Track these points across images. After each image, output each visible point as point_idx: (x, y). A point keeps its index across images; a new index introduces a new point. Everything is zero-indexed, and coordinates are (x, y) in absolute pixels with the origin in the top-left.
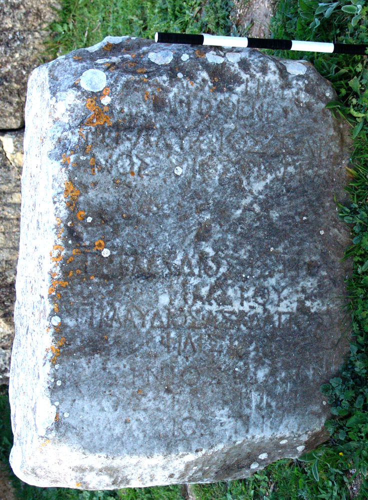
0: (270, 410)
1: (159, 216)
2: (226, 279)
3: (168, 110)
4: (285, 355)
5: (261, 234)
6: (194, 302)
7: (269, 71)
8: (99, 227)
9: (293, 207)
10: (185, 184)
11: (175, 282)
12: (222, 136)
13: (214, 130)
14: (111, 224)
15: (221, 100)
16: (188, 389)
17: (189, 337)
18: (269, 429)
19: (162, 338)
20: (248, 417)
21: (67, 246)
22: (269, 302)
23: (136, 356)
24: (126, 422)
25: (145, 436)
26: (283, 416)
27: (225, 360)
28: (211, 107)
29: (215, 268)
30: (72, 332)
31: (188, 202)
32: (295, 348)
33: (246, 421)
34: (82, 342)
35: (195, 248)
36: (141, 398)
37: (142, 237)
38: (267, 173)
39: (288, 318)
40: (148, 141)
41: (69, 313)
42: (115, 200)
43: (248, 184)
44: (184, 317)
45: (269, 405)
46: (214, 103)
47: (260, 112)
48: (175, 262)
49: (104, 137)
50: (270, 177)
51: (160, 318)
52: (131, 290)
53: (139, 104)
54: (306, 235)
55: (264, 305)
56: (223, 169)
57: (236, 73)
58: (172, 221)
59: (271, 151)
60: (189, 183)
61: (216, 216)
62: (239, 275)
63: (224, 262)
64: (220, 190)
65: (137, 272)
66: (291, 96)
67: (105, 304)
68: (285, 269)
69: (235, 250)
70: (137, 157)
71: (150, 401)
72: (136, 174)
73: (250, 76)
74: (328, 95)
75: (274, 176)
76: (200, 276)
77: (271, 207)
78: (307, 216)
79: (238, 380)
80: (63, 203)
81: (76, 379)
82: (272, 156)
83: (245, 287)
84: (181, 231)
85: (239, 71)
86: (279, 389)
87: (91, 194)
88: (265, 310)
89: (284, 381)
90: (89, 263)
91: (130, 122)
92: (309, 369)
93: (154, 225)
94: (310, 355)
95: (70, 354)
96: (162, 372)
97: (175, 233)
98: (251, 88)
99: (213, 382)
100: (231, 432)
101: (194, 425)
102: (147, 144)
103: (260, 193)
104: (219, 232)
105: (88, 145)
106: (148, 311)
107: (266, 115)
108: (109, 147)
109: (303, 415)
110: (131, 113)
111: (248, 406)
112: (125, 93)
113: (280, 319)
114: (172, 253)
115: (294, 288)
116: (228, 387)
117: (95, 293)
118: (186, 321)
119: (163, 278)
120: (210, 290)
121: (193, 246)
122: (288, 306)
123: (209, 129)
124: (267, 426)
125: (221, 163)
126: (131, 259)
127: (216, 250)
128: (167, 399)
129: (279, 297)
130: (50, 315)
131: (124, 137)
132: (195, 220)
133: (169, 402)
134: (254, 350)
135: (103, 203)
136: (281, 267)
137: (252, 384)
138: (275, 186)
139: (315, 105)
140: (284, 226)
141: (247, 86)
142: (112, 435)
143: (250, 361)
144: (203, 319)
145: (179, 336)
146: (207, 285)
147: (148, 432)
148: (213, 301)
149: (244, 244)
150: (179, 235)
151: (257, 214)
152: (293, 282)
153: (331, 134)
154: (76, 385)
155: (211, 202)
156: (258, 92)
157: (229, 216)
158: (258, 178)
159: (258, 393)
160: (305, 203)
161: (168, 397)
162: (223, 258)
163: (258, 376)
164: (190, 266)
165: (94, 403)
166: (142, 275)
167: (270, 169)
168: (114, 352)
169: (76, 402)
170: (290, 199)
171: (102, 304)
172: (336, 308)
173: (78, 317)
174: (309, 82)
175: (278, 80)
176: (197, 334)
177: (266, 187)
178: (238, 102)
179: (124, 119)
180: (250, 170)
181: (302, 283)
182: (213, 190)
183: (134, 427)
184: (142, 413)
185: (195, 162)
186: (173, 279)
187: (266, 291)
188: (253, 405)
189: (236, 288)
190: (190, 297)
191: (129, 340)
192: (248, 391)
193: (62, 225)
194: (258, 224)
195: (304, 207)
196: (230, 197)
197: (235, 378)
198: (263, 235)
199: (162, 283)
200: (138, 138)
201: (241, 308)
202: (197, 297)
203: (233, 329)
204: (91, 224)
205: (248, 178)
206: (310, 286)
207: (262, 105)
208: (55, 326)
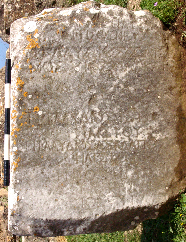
0: (136, 192)
1: (68, 93)
2: (107, 124)
3: (70, 38)
4: (143, 163)
5: (125, 100)
6: (90, 136)
7: (124, 15)
8: (36, 100)
9: (142, 85)
10: (81, 76)
11: (79, 126)
12: (100, 50)
13: (95, 47)
14: (42, 98)
15: (98, 32)
16: (89, 183)
17: (88, 155)
18: (136, 203)
19: (73, 156)
20: (124, 196)
21: (19, 111)
22: (131, 135)
23: (59, 166)
24: (56, 200)
25: (67, 208)
26: (144, 195)
27: (109, 166)
28: (93, 36)
29: (100, 118)
30: (24, 155)
31: (83, 85)
32: (148, 159)
33: (123, 198)
34: (29, 159)
35: (88, 108)
36: (63, 188)
37: (59, 104)
38: (126, 68)
39: (143, 143)
40: (59, 55)
41: (22, 145)
42: (44, 86)
43: (116, 74)
44: (85, 145)
45: (135, 190)
46: (95, 33)
47: (120, 36)
48: (78, 116)
49: (36, 54)
50: (128, 70)
51: (72, 146)
52: (55, 132)
53: (54, 36)
54: (150, 99)
55: (129, 136)
56: (102, 67)
57: (106, 17)
58: (75, 95)
59: (128, 56)
60: (83, 75)
61: (99, 91)
62: (114, 122)
63: (105, 115)
64: (101, 78)
65: (58, 122)
66: (137, 27)
67: (41, 139)
68: (139, 117)
69: (111, 109)
70: (54, 63)
71: (68, 189)
72: (54, 72)
73: (114, 18)
74: (158, 25)
75: (130, 69)
76: (92, 122)
77: (130, 85)
78: (150, 89)
79: (117, 177)
80: (16, 89)
81: (27, 178)
82: (128, 59)
83: (118, 128)
84: (80, 100)
85: (108, 16)
86: (140, 181)
87: (31, 83)
88: (130, 139)
89: (143, 177)
90: (31, 118)
91: (50, 46)
92: (157, 170)
93: (65, 98)
94: (157, 163)
95: (23, 166)
96: (74, 174)
97: (77, 101)
98: (114, 25)
99: (103, 178)
100: (114, 205)
101: (93, 201)
102: (59, 56)
103: (123, 78)
104: (101, 99)
105: (27, 58)
106: (64, 142)
107: (124, 38)
108: (39, 59)
109: (155, 195)
110: (50, 41)
111: (124, 191)
112: (46, 31)
113: (138, 144)
114: (76, 111)
115: (146, 127)
116: (112, 181)
117: (35, 134)
118: (86, 147)
119: (72, 125)
120: (98, 130)
121: (87, 107)
122: (143, 136)
123: (93, 47)
124: (135, 201)
125: (100, 64)
126: (54, 115)
127: (101, 110)
128: (78, 188)
129: (137, 132)
130: (12, 146)
131: (47, 54)
132: (88, 94)
133: (79, 190)
134: (125, 161)
135: (37, 88)
136: (137, 116)
137: (125, 179)
138: (131, 74)
139: (151, 31)
140: (138, 95)
141: (112, 23)
142: (49, 208)
143: (123, 167)
144: (95, 145)
145: (83, 155)
146: (97, 127)
147: (68, 206)
148: (100, 136)
149: (116, 105)
150: (80, 102)
151: (122, 89)
152: (145, 124)
153: (161, 45)
154: (28, 182)
155: (96, 84)
156: (119, 26)
157: (107, 91)
158: (121, 70)
159: (128, 184)
160: (149, 82)
161: (78, 187)
162: (104, 113)
163: (128, 175)
164: (86, 118)
165: (38, 191)
166: (60, 124)
167: (128, 65)
168: (47, 164)
169: (28, 190)
170: (140, 80)
171: (39, 139)
172: (170, 137)
173: (27, 146)
174: (147, 19)
175: (129, 19)
176: (92, 153)
177: (126, 75)
178: (108, 31)
179: (46, 45)
180: (117, 66)
181: (150, 125)
182: (97, 78)
183: (60, 203)
184: (64, 195)
185: (86, 64)
186: (78, 125)
187: (130, 129)
188: (126, 190)
189: (113, 128)
190: (87, 133)
191: (55, 158)
192: (123, 183)
193: (16, 100)
194: (123, 94)
195: (148, 84)
196: (107, 81)
197: (115, 176)
198: (126, 100)
199: (72, 127)
200: (55, 53)
201: (116, 139)
202: (91, 134)
203: (112, 150)
204: (31, 99)
205: (116, 71)
206: (155, 126)
207: (121, 32)
208: (15, 152)
